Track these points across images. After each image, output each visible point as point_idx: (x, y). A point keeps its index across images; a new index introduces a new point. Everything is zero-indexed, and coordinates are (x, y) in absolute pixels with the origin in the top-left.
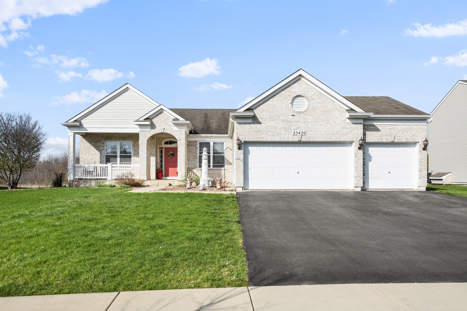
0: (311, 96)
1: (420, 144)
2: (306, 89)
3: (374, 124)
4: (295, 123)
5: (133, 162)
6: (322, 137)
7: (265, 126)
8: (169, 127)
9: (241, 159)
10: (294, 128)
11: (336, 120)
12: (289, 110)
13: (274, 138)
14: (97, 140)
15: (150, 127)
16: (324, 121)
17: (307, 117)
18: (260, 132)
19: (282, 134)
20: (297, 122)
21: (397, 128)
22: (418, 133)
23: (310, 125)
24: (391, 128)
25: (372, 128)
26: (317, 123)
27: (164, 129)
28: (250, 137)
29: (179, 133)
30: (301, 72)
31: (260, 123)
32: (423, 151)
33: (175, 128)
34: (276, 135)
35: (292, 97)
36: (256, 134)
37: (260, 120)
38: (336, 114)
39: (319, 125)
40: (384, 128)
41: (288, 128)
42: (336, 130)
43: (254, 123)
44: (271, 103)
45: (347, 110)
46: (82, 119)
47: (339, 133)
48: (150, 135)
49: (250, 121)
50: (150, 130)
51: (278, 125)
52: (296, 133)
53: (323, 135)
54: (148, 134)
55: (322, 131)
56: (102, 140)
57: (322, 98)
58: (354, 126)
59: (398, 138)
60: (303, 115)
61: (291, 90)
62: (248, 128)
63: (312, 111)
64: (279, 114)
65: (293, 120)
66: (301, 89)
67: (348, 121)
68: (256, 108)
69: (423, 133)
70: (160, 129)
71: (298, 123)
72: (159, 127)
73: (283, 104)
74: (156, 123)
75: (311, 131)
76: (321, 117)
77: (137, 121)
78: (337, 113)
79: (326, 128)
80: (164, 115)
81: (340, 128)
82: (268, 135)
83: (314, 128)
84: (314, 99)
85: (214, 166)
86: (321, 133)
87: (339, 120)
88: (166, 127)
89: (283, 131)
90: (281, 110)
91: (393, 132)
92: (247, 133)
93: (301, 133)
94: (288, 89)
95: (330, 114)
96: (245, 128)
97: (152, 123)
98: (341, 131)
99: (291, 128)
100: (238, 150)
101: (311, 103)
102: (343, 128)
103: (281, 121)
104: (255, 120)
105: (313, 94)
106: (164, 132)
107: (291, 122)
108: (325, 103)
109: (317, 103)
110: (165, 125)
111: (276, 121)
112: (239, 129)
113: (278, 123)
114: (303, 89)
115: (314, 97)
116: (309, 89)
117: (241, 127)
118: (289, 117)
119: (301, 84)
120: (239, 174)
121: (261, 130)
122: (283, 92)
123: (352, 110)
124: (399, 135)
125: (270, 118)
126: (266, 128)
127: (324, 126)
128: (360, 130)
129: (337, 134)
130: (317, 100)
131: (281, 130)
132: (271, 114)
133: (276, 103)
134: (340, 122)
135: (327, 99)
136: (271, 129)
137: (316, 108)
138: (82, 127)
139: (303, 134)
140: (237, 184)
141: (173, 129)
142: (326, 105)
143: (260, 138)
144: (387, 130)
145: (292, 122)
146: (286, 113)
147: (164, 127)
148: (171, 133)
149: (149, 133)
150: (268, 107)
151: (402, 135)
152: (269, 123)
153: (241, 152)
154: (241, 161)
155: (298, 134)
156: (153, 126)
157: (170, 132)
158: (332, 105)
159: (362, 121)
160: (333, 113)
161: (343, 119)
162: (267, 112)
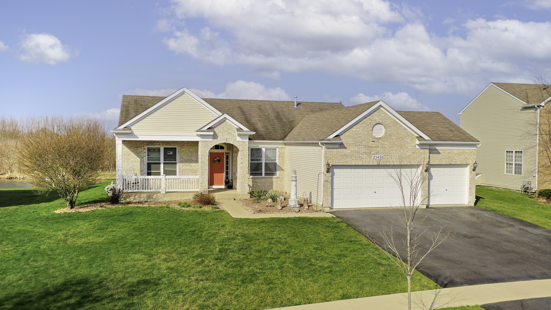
0: (388, 124)
1: (471, 166)
2: (384, 117)
3: (437, 148)
4: (374, 148)
6: (396, 161)
7: (349, 151)
8: (232, 137)
9: (329, 181)
10: (374, 153)
11: (408, 146)
12: (370, 136)
13: (357, 162)
15: (212, 137)
16: (398, 146)
17: (385, 143)
18: (345, 157)
19: (364, 158)
20: (377, 147)
21: (454, 151)
22: (469, 157)
23: (387, 150)
24: (449, 151)
25: (434, 151)
26: (392, 149)
27: (227, 139)
28: (337, 161)
29: (242, 143)
30: (381, 103)
31: (345, 148)
32: (473, 172)
33: (239, 139)
34: (359, 160)
35: (373, 125)
36: (342, 158)
37: (345, 145)
38: (408, 141)
39: (394, 150)
40: (444, 152)
41: (369, 153)
42: (408, 154)
43: (340, 148)
44: (355, 130)
45: (417, 137)
46: (132, 126)
47: (410, 157)
48: (211, 145)
49: (337, 146)
50: (212, 140)
51: (360, 150)
52: (375, 158)
53: (397, 159)
54: (210, 145)
55: (396, 156)
56: (144, 146)
57: (397, 126)
58: (422, 151)
59: (454, 160)
60: (381, 141)
61: (372, 119)
62: (335, 152)
63: (389, 137)
64: (361, 140)
65: (374, 146)
66: (380, 117)
67: (417, 147)
68: (342, 134)
69: (473, 156)
70: (222, 139)
71: (377, 148)
72: (222, 137)
73: (365, 131)
74: (218, 133)
75: (388, 156)
76: (396, 143)
77: (198, 131)
78: (409, 139)
79: (400, 153)
80: (227, 124)
81: (411, 153)
82: (353, 160)
83: (390, 153)
84: (390, 126)
85: (266, 174)
86: (396, 157)
87: (410, 146)
88: (229, 137)
89: (365, 155)
90: (363, 137)
91: (451, 155)
92: (334, 157)
93: (379, 157)
94: (369, 117)
95: (403, 140)
96: (333, 152)
97: (214, 132)
98: (412, 156)
99: (372, 153)
100: (327, 174)
101: (388, 130)
102: (414, 153)
103: (363, 147)
104: (341, 146)
105: (389, 122)
106: (227, 143)
107: (371, 147)
108: (399, 131)
109: (393, 130)
110: (228, 135)
111: (359, 147)
112: (328, 154)
113: (361, 148)
114: (382, 117)
115: (390, 125)
116: (387, 118)
117: (329, 152)
118: (370, 143)
119: (380, 113)
120: (327, 195)
121: (346, 155)
122: (365, 120)
123: (420, 137)
124: (455, 158)
125: (354, 143)
126: (351, 153)
127: (398, 151)
128: (426, 154)
129: (408, 158)
130: (393, 128)
131: (363, 154)
132: (355, 140)
133: (359, 130)
134: (411, 147)
135: (401, 127)
136: (355, 154)
137: (392, 135)
138: (132, 134)
139: (381, 159)
140: (326, 204)
141: (236, 139)
142: (400, 132)
143: (345, 162)
144: (446, 154)
145: (373, 147)
146: (367, 139)
147: (227, 137)
148: (234, 144)
149: (211, 144)
150: (352, 133)
151: (457, 158)
152: (353, 148)
153: (329, 174)
154: (329, 183)
155: (377, 158)
156: (215, 136)
157: (233, 142)
158: (405, 132)
159: (428, 147)
160: (405, 139)
161: (413, 145)
162: (352, 138)
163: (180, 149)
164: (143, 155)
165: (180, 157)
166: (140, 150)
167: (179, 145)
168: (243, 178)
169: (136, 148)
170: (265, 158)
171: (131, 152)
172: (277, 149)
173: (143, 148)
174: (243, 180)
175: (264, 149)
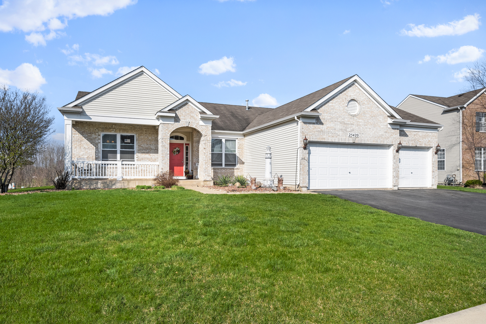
0: (362, 101)
1: (434, 149)
2: (358, 94)
3: (404, 130)
4: (350, 126)
5: (137, 159)
6: (371, 140)
7: (326, 127)
8: (194, 121)
9: (306, 159)
10: (350, 130)
11: (380, 125)
12: (345, 112)
13: (334, 139)
14: (91, 131)
15: (173, 120)
16: (372, 125)
17: (359, 120)
18: (322, 133)
19: (340, 135)
20: (352, 124)
21: (419, 134)
22: (432, 140)
23: (361, 128)
24: (415, 134)
25: (402, 133)
26: (367, 127)
27: (189, 122)
28: (314, 137)
29: (205, 128)
30: (356, 78)
31: (322, 124)
32: (435, 155)
33: (201, 123)
34: (335, 137)
35: (348, 101)
36: (318, 134)
37: (322, 121)
38: (381, 119)
39: (368, 128)
40: (411, 134)
41: (345, 130)
42: (381, 133)
43: (317, 124)
44: (331, 104)
45: (388, 116)
46: (84, 104)
47: (383, 136)
48: (173, 128)
49: (314, 121)
50: (173, 123)
51: (336, 126)
52: (351, 135)
53: (371, 138)
54: (171, 128)
55: (370, 134)
56: (98, 132)
57: (370, 104)
58: (393, 131)
59: (419, 143)
60: (356, 119)
61: (347, 94)
62: (312, 127)
63: (363, 115)
64: (337, 116)
65: (349, 123)
66: (355, 93)
67: (389, 126)
68: (319, 109)
69: (435, 140)
70: (184, 122)
71: (353, 126)
72: (184, 120)
73: (341, 107)
74: (180, 116)
75: (363, 134)
76: (370, 121)
77: (160, 111)
78: (381, 118)
79: (373, 132)
80: (189, 107)
81: (383, 132)
82: (329, 136)
83: (365, 131)
84: (364, 103)
85: (226, 165)
86: (370, 136)
87: (383, 125)
88: (191, 121)
89: (341, 132)
90: (339, 112)
91: (416, 138)
92: (311, 133)
93: (355, 135)
94: (344, 92)
95: (376, 119)
96: (310, 127)
97: (176, 114)
98: (384, 135)
99: (347, 130)
100: (304, 150)
101: (362, 107)
102: (386, 132)
103: (339, 123)
104: (317, 120)
105: (363, 99)
106: (189, 126)
107: (347, 124)
108: (372, 109)
109: (366, 108)
110: (190, 118)
111: (335, 123)
112: (305, 129)
113: (337, 125)
114: (356, 94)
115: (364, 102)
116: (361, 94)
117: (306, 127)
118: (346, 119)
119: (355, 89)
120: (304, 174)
121: (323, 131)
122: (340, 95)
123: (392, 116)
124: (420, 141)
125: (330, 119)
126: (327, 129)
127: (372, 130)
128: (397, 134)
129: (381, 138)
130: (367, 105)
131: (339, 131)
132: (331, 115)
133: (335, 105)
134: (383, 127)
135: (374, 105)
136: (331, 130)
137: (366, 112)
138: (84, 114)
139: (357, 137)
140: (303, 184)
141: (198, 123)
142: (373, 110)
143: (322, 139)
144: (412, 136)
145: (348, 124)
146: (343, 115)
147: (189, 121)
148: (197, 128)
149: (173, 127)
150: (329, 108)
151: (422, 141)
152: (329, 124)
153: (307, 151)
154: (306, 161)
155: (353, 136)
156: (177, 119)
157: (196, 126)
158: (377, 110)
159: (398, 127)
160: (378, 118)
161: (386, 124)
162: (328, 113)
163: (139, 137)
164: (97, 141)
165: (139, 145)
166: (93, 136)
167: (137, 133)
168: (207, 164)
169: (89, 133)
170: (225, 149)
171: (84, 138)
172: (237, 140)
173: (97, 134)
174: (206, 167)
175: (223, 141)
